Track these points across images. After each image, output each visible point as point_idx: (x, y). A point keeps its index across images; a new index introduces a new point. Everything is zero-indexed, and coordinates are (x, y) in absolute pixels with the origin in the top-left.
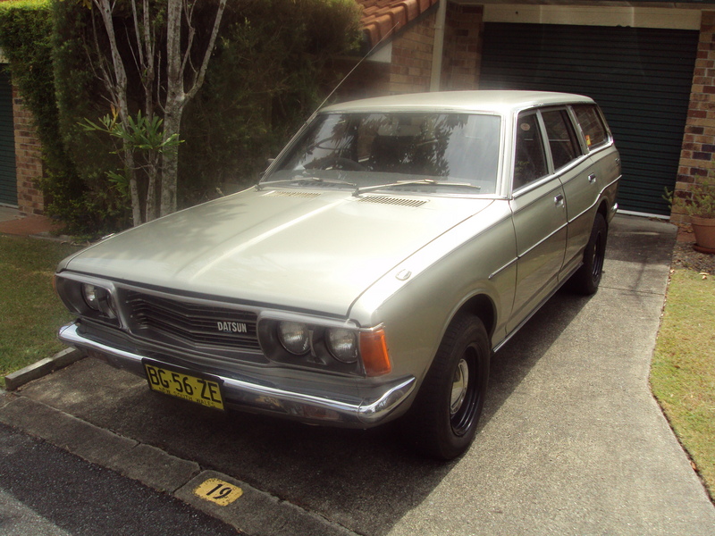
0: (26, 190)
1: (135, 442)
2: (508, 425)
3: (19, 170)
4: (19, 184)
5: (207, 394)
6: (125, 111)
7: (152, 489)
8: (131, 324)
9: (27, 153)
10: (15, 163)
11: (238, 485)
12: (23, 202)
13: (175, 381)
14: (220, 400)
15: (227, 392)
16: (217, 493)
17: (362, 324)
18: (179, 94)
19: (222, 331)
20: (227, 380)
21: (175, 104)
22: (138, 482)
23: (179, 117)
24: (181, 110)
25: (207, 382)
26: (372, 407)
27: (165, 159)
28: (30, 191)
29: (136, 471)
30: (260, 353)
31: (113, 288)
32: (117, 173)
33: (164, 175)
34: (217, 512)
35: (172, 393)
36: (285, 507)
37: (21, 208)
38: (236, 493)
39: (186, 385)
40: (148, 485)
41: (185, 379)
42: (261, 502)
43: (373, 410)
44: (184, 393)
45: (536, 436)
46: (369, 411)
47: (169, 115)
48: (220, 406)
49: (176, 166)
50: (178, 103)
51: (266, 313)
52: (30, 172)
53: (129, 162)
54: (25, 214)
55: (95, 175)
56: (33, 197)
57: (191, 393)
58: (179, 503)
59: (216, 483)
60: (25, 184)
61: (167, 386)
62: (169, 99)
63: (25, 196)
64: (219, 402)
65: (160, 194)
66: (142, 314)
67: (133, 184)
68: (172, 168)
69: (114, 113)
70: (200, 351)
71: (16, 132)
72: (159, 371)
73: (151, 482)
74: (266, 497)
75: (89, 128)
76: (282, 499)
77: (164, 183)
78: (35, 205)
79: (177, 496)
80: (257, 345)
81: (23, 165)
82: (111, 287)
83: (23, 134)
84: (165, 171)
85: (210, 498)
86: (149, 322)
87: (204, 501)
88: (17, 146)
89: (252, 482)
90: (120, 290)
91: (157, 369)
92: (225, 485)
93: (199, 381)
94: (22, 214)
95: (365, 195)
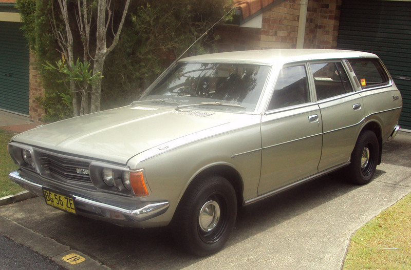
0: (34, 105)
1: (43, 236)
2: (248, 245)
3: (31, 92)
4: (31, 101)
5: (69, 206)
6: (71, 58)
7: (42, 255)
8: (42, 170)
9: (36, 81)
10: (29, 87)
11: (84, 257)
12: (32, 113)
13: (56, 198)
14: (74, 208)
15: (77, 203)
16: (73, 259)
17: (131, 168)
18: (103, 49)
19: (79, 174)
20: (78, 198)
21: (100, 54)
22: (37, 252)
23: (103, 63)
24: (104, 58)
25: (68, 198)
26: (138, 211)
27: (94, 87)
28: (36, 106)
29: (38, 248)
30: (92, 185)
31: (32, 151)
32: (67, 94)
33: (92, 96)
34: (69, 267)
35: (55, 205)
36: (103, 267)
37: (30, 117)
38: (82, 259)
39: (60, 200)
40: (41, 254)
41: (60, 197)
42: (92, 264)
43: (138, 213)
44: (60, 205)
45: (260, 251)
46: (136, 214)
47: (97, 61)
48: (74, 211)
49: (99, 91)
50: (102, 54)
51: (94, 163)
52: (37, 94)
53: (73, 87)
54: (33, 121)
55: (54, 94)
56: (39, 110)
57: (62, 205)
58: (52, 262)
59: (75, 255)
60: (34, 101)
61: (53, 202)
62: (97, 52)
63: (34, 109)
64: (73, 209)
65: (90, 108)
66: (46, 165)
67: (74, 101)
68: (97, 93)
69: (63, 59)
70: (69, 184)
71: (31, 67)
72: (50, 193)
73: (43, 253)
74: (95, 263)
75: (48, 68)
76: (103, 264)
77: (93, 101)
78: (39, 115)
79: (53, 259)
80: (90, 180)
81: (33, 89)
82: (31, 150)
83: (35, 69)
84: (93, 94)
85: (68, 261)
86: (51, 170)
87: (65, 262)
88: (31, 76)
89: (93, 257)
90: (35, 151)
91: (48, 192)
92: (78, 256)
93: (65, 198)
94: (31, 121)
95: (182, 110)
